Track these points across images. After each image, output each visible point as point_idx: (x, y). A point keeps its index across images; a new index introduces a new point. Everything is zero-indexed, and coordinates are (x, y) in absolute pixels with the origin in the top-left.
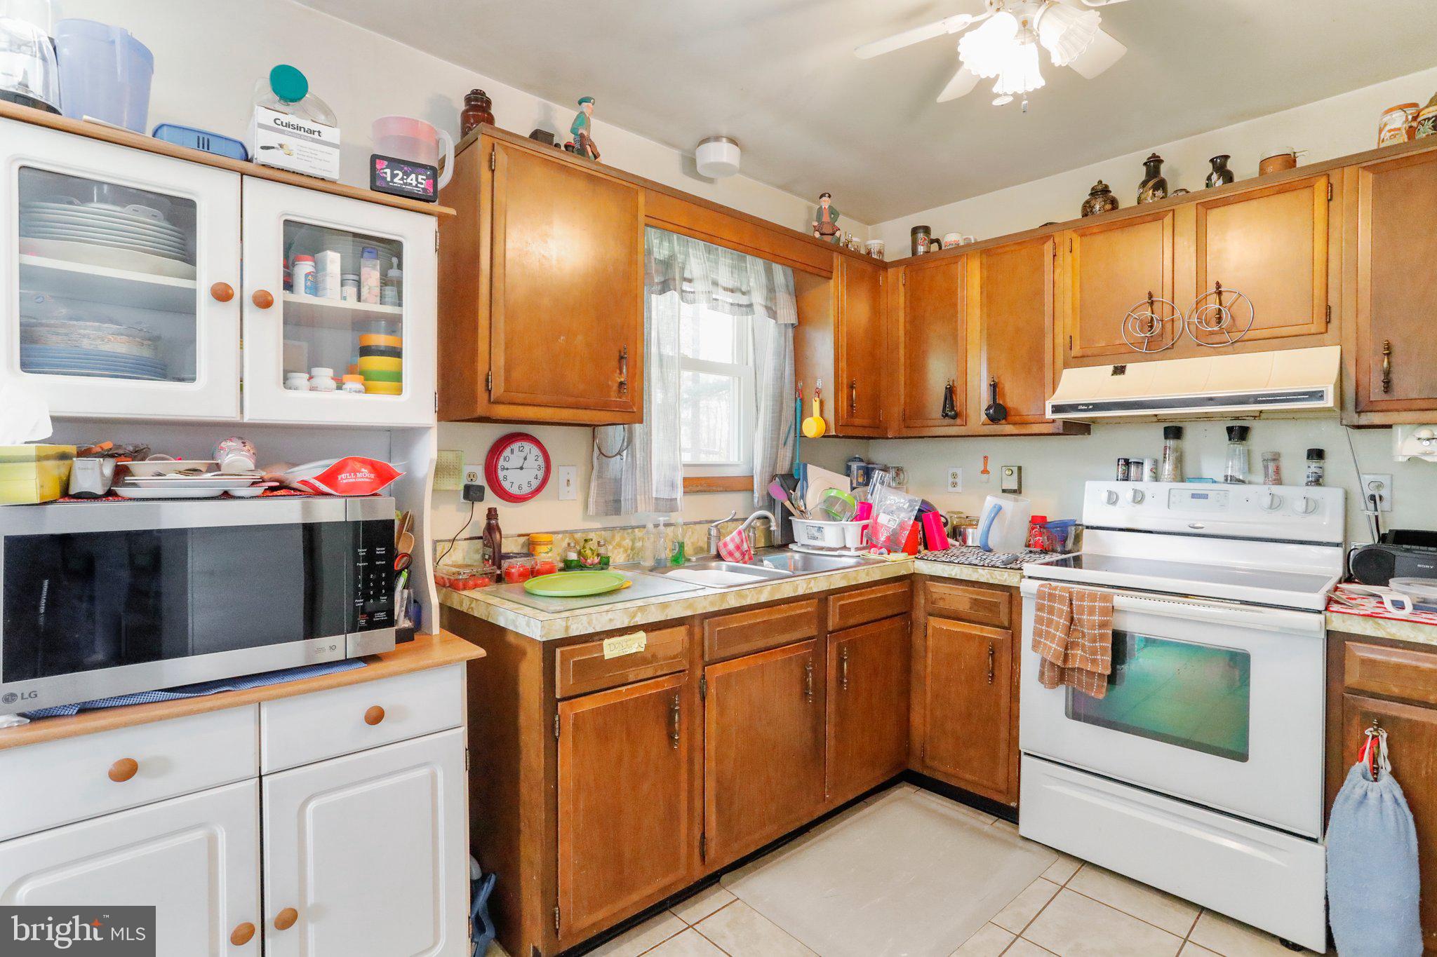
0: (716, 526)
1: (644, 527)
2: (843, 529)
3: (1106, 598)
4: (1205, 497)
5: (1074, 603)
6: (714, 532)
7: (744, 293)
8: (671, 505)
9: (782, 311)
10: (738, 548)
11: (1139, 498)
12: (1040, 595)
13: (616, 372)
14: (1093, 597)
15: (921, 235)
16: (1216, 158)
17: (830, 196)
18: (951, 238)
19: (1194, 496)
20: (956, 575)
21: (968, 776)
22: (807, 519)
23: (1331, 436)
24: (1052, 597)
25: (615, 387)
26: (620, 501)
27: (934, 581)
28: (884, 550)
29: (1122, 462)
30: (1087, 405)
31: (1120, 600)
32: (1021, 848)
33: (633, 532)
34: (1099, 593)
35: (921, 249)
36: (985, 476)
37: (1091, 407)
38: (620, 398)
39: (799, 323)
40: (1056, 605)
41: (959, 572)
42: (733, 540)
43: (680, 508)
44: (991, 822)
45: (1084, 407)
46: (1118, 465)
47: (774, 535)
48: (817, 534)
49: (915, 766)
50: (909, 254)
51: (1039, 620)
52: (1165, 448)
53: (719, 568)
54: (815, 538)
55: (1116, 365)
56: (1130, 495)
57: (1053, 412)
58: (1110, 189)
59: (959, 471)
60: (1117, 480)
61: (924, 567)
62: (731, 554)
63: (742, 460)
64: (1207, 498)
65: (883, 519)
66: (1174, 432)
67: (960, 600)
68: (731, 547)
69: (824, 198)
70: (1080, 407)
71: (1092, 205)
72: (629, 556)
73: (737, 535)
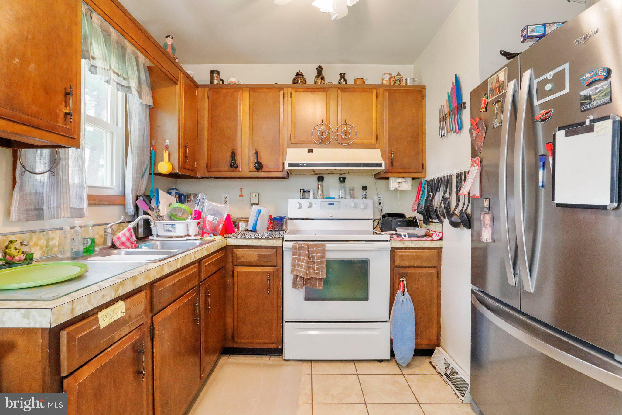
0: (111, 227)
1: (61, 229)
2: (187, 225)
3: (324, 246)
4: (333, 204)
5: (310, 249)
6: (109, 230)
7: (124, 79)
8: (79, 213)
9: (145, 97)
10: (128, 239)
11: (310, 206)
12: (294, 248)
13: (62, 103)
14: (317, 246)
15: (215, 75)
16: (342, 73)
17: (172, 38)
18: (232, 79)
19: (330, 204)
20: (250, 244)
21: (257, 341)
22: (163, 220)
23: (369, 182)
24: (300, 248)
25: (62, 116)
26: (42, 209)
27: (237, 248)
28: (211, 235)
29: (302, 191)
30: (304, 164)
31: (328, 245)
32: (285, 365)
33: (47, 234)
34: (320, 244)
35: (216, 82)
36: (241, 198)
37: (305, 165)
38: (65, 125)
39: (154, 105)
40: (302, 251)
41: (251, 242)
42: (124, 235)
43: (86, 215)
44: (269, 359)
45: (302, 165)
46: (301, 192)
47: (139, 232)
48: (170, 229)
49: (230, 345)
50: (209, 83)
51: (294, 260)
52: (318, 185)
53: (119, 254)
54: (169, 231)
55: (309, 149)
56: (307, 204)
57: (289, 166)
58: (303, 75)
59: (228, 196)
60: (300, 198)
61: (232, 242)
62: (123, 244)
63: (115, 185)
64: (334, 205)
65: (210, 218)
66: (321, 179)
67: (252, 256)
68: (124, 239)
69: (169, 38)
70: (300, 165)
71: (298, 79)
72: (44, 252)
73: (127, 231)
